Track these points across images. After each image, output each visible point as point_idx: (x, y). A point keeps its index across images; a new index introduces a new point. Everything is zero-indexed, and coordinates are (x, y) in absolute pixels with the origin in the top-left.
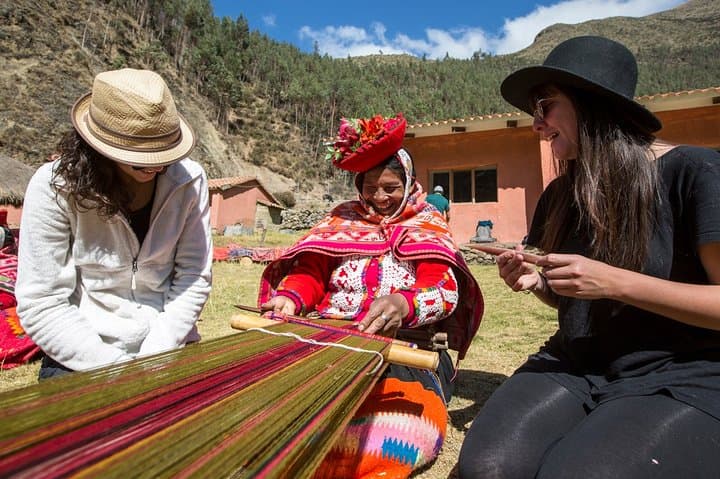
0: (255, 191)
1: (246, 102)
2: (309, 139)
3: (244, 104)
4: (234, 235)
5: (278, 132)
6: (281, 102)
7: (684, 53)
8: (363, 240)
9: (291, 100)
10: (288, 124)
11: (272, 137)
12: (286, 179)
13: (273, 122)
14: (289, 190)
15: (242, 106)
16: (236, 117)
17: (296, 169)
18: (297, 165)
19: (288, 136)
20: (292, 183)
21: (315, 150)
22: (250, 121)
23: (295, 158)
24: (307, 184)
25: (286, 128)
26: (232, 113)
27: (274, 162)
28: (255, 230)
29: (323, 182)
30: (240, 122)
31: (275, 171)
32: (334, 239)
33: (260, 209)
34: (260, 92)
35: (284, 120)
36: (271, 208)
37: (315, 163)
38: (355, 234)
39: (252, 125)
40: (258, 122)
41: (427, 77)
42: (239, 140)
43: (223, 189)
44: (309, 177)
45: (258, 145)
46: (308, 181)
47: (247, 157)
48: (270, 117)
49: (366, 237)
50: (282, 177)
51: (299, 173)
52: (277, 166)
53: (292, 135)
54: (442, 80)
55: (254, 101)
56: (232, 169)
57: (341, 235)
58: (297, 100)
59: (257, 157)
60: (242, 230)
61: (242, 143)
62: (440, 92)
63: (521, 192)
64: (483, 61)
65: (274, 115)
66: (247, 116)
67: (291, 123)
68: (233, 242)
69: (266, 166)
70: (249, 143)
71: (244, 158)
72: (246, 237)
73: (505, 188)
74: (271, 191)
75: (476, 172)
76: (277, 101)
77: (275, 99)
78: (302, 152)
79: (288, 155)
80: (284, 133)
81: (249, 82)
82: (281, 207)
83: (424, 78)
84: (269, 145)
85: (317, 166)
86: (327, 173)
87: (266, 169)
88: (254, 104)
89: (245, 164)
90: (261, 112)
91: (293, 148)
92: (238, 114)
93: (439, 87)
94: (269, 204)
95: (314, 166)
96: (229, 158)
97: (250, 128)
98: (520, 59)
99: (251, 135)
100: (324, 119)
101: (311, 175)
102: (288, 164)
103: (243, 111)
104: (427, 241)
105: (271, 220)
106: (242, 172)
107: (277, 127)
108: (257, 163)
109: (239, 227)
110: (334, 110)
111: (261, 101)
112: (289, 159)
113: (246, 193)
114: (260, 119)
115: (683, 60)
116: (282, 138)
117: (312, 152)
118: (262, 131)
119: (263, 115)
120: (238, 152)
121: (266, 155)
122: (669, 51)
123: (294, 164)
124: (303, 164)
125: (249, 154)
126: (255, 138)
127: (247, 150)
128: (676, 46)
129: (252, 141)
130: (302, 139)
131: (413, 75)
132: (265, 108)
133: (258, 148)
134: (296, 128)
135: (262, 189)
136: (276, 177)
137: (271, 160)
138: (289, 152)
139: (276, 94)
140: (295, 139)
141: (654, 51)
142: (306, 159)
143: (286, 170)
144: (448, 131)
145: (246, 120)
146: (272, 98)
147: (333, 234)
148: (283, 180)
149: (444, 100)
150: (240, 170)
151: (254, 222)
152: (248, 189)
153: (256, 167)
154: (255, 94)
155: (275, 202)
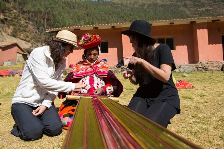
0: (16, 48)
1: (8, 11)
2: (36, 27)
3: (7, 12)
4: (8, 65)
5: (23, 24)
6: (24, 12)
7: (162, 5)
8: (87, 71)
9: (29, 12)
10: (27, 21)
11: (20, 26)
12: (27, 43)
13: (21, 20)
14: (29, 47)
15: (6, 13)
16: (4, 17)
17: (31, 39)
18: (32, 38)
19: (27, 26)
20: (30, 44)
21: (39, 32)
22: (10, 19)
23: (31, 35)
24: (36, 45)
25: (26, 23)
26: (2, 15)
27: (22, 36)
28: (17, 63)
29: (42, 44)
30: (6, 19)
31: (22, 40)
32: (79, 73)
33: (18, 55)
34: (14, 7)
35: (25, 19)
36: (23, 55)
37: (39, 37)
38: (84, 70)
39: (11, 20)
40: (14, 19)
41: (81, 6)
42: (6, 26)
43: (2, 47)
44: (37, 42)
45: (14, 29)
46: (36, 44)
47: (10, 34)
48: (19, 18)
49: (88, 70)
50: (25, 42)
51: (33, 41)
52: (23, 38)
53: (29, 26)
54: (87, 8)
55: (12, 11)
56: (3, 38)
57: (81, 71)
58: (31, 12)
59: (15, 34)
60: (11, 63)
61: (7, 28)
62: (86, 12)
63: (116, 49)
64: (101, 2)
65: (21, 17)
66: (9, 17)
67: (28, 20)
68: (9, 68)
69: (18, 37)
70: (10, 28)
71: (8, 34)
72: (13, 66)
73: (111, 48)
74: (22, 48)
75: (101, 43)
76: (22, 11)
77: (21, 10)
78: (33, 32)
79: (28, 33)
80: (26, 25)
81: (9, 2)
82: (27, 54)
83: (80, 7)
84: (19, 29)
85: (40, 38)
86: (44, 41)
87: (19, 39)
88: (12, 12)
89: (9, 37)
90: (15, 16)
91: (30, 31)
92: (5, 15)
93: (86, 11)
94: (22, 53)
95: (39, 38)
96: (2, 34)
97: (10, 22)
98: (114, 3)
99: (11, 25)
100: (42, 20)
101: (38, 41)
102: (28, 37)
103: (7, 14)
104: (104, 71)
105: (23, 59)
106: (8, 40)
107: (23, 22)
108: (15, 36)
109: (10, 62)
110: (46, 17)
111: (15, 11)
112: (28, 35)
113: (12, 48)
114: (15, 18)
115: (162, 8)
116: (25, 26)
117: (38, 33)
118: (16, 24)
119: (16, 17)
120: (6, 32)
121: (18, 33)
122: (158, 4)
123: (30, 37)
124: (34, 37)
125: (11, 33)
126: (13, 26)
127: (10, 31)
128: (160, 3)
129: (12, 27)
130: (34, 27)
131: (76, 5)
132: (17, 14)
133: (14, 30)
134: (31, 23)
135: (19, 47)
136: (23, 42)
137: (20, 35)
138: (28, 32)
139: (21, 9)
140: (31, 27)
141: (154, 4)
142: (35, 35)
143: (27, 39)
144: (92, 28)
145: (9, 18)
146: (20, 10)
147: (78, 72)
148: (26, 43)
149: (87, 15)
150: (7, 39)
151: (16, 60)
152: (13, 47)
153: (14, 38)
154: (12, 8)
155: (24, 52)
